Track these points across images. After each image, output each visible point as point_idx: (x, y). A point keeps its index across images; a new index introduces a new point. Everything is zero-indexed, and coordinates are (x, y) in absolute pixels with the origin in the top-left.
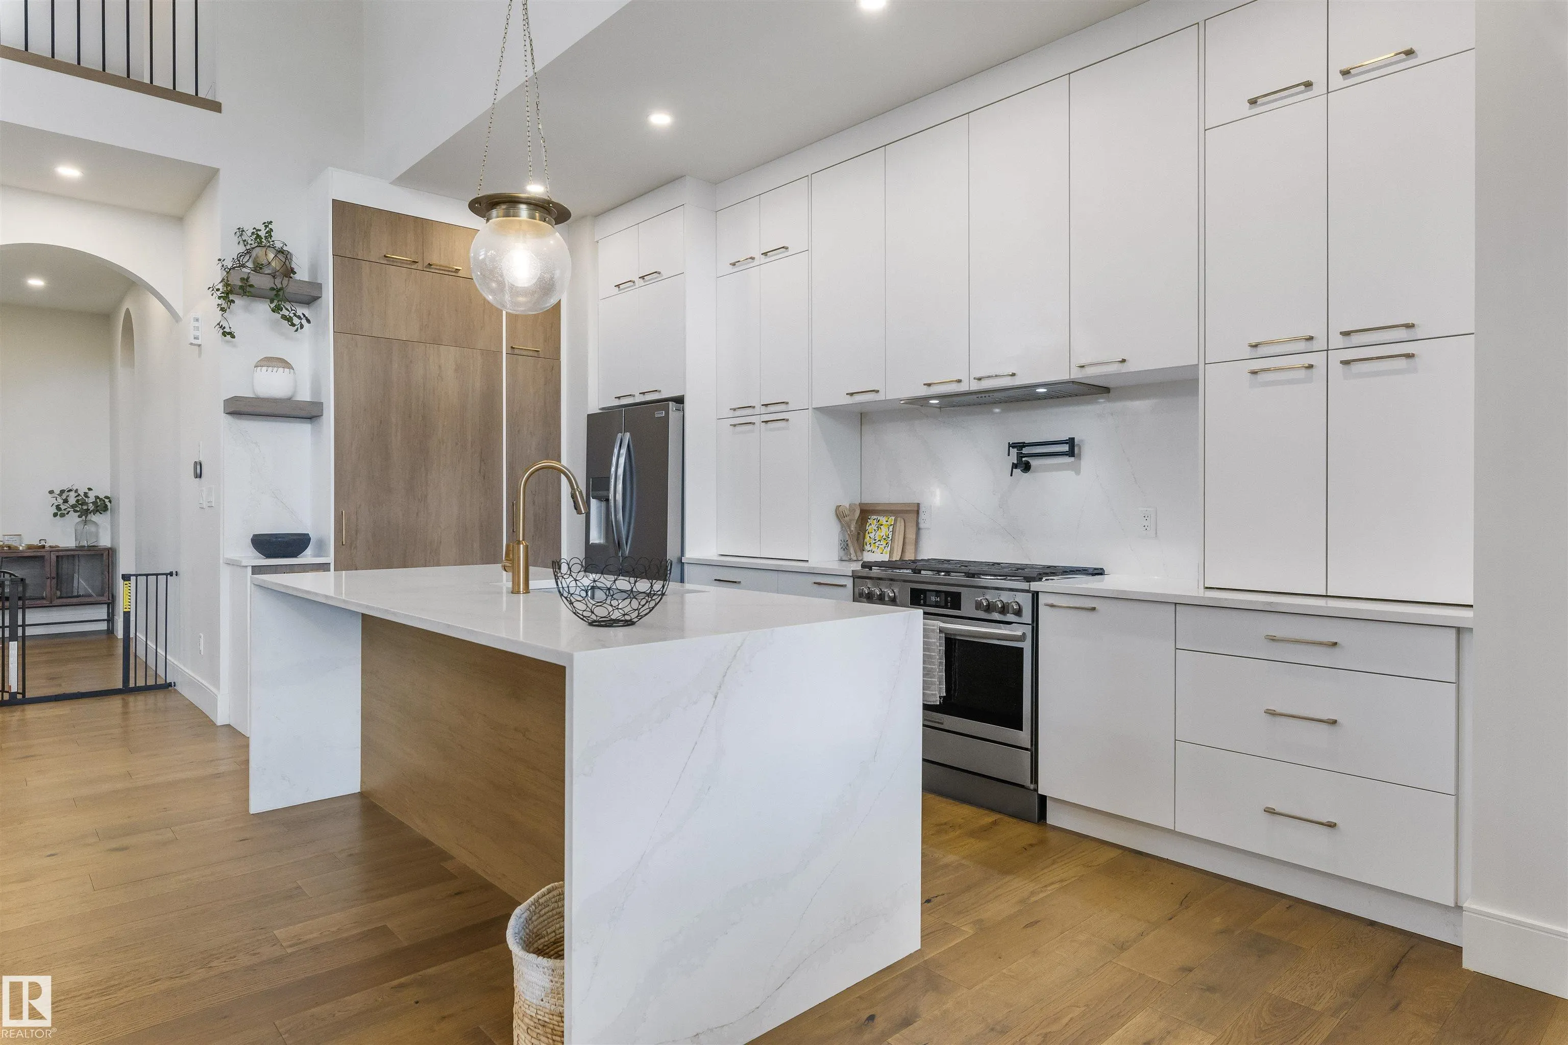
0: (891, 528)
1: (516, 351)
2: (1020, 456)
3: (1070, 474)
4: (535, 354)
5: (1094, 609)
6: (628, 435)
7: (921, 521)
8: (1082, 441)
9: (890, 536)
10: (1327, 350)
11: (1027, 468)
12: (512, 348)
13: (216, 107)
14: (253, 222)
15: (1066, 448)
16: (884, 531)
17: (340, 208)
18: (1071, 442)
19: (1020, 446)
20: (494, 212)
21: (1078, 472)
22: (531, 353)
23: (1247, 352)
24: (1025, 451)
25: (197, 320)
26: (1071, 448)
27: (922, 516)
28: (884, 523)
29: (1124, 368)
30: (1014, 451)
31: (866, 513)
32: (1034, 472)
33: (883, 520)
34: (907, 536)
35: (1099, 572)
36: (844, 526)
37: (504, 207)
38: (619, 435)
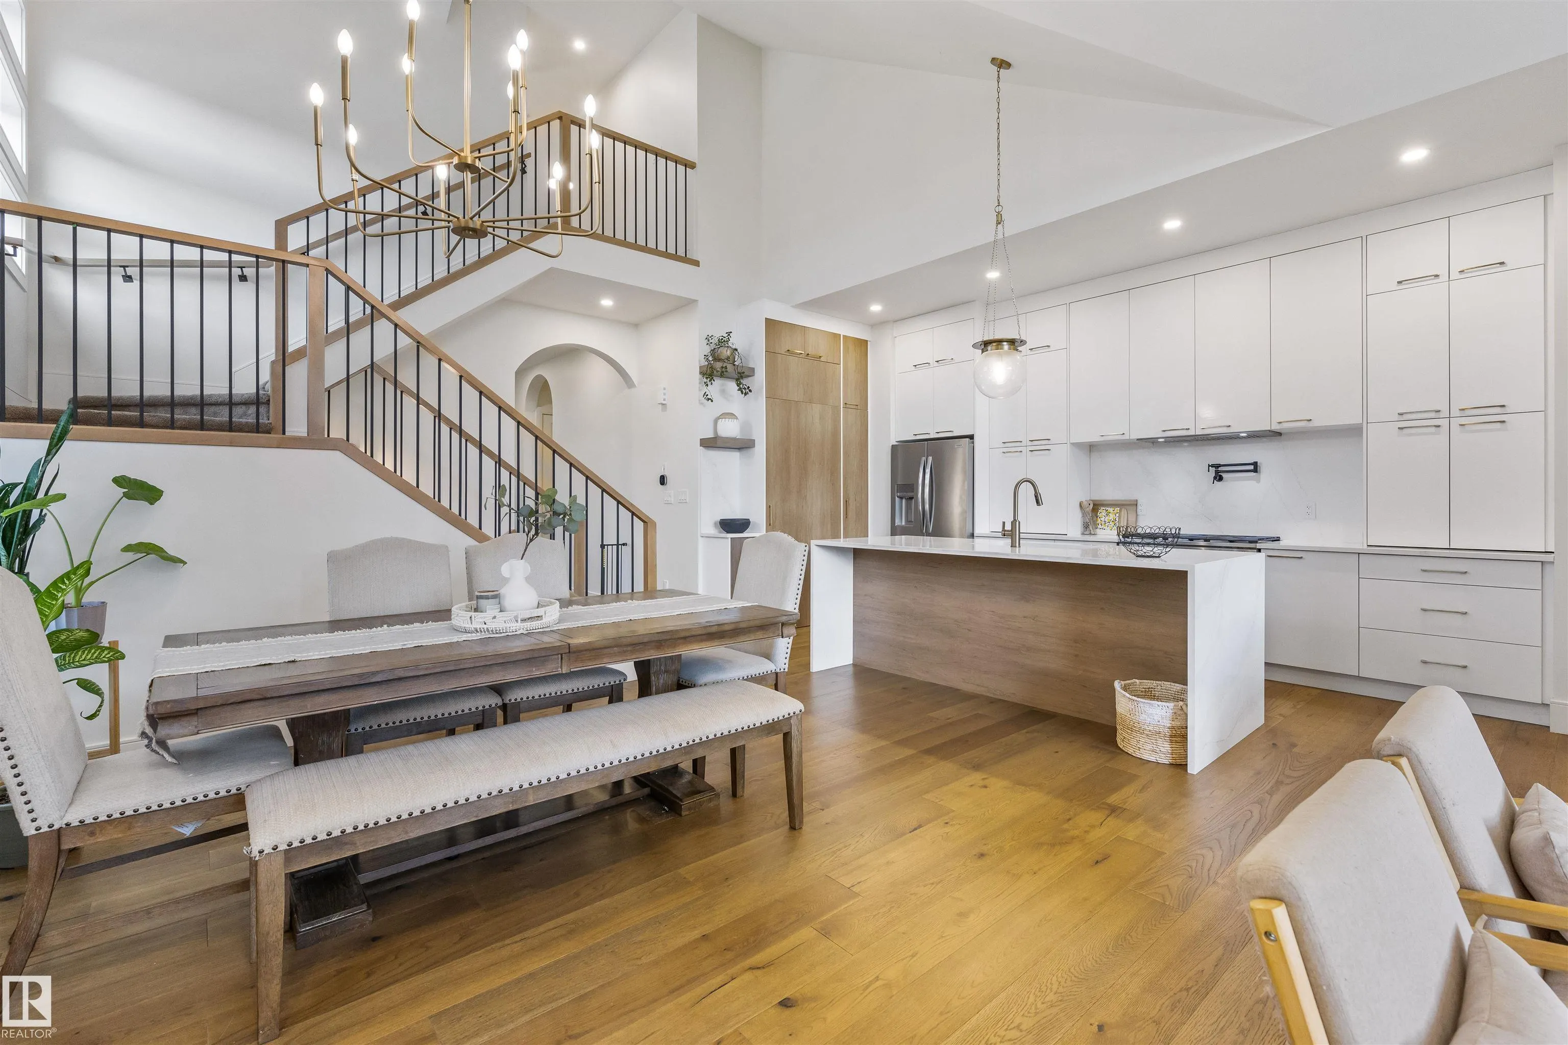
0: (1117, 515)
1: (848, 406)
2: (1217, 472)
3: (1254, 483)
4: (856, 407)
5: (1301, 558)
6: (930, 459)
7: (1138, 510)
8: (1260, 463)
9: (1117, 519)
10: (1450, 417)
11: (1221, 479)
12: (846, 404)
13: (696, 263)
14: (719, 333)
15: (1252, 467)
16: (1112, 517)
17: (770, 324)
18: (1255, 464)
19: (1217, 466)
20: (989, 348)
21: (1258, 481)
22: (854, 407)
23: (1397, 417)
24: (1220, 469)
25: (664, 389)
26: (1256, 467)
27: (1139, 507)
28: (1112, 511)
29: (1311, 424)
30: (1213, 470)
31: (1096, 506)
32: (1227, 481)
33: (1110, 510)
34: (1129, 519)
35: (1278, 539)
36: (1084, 514)
37: (994, 344)
38: (924, 459)
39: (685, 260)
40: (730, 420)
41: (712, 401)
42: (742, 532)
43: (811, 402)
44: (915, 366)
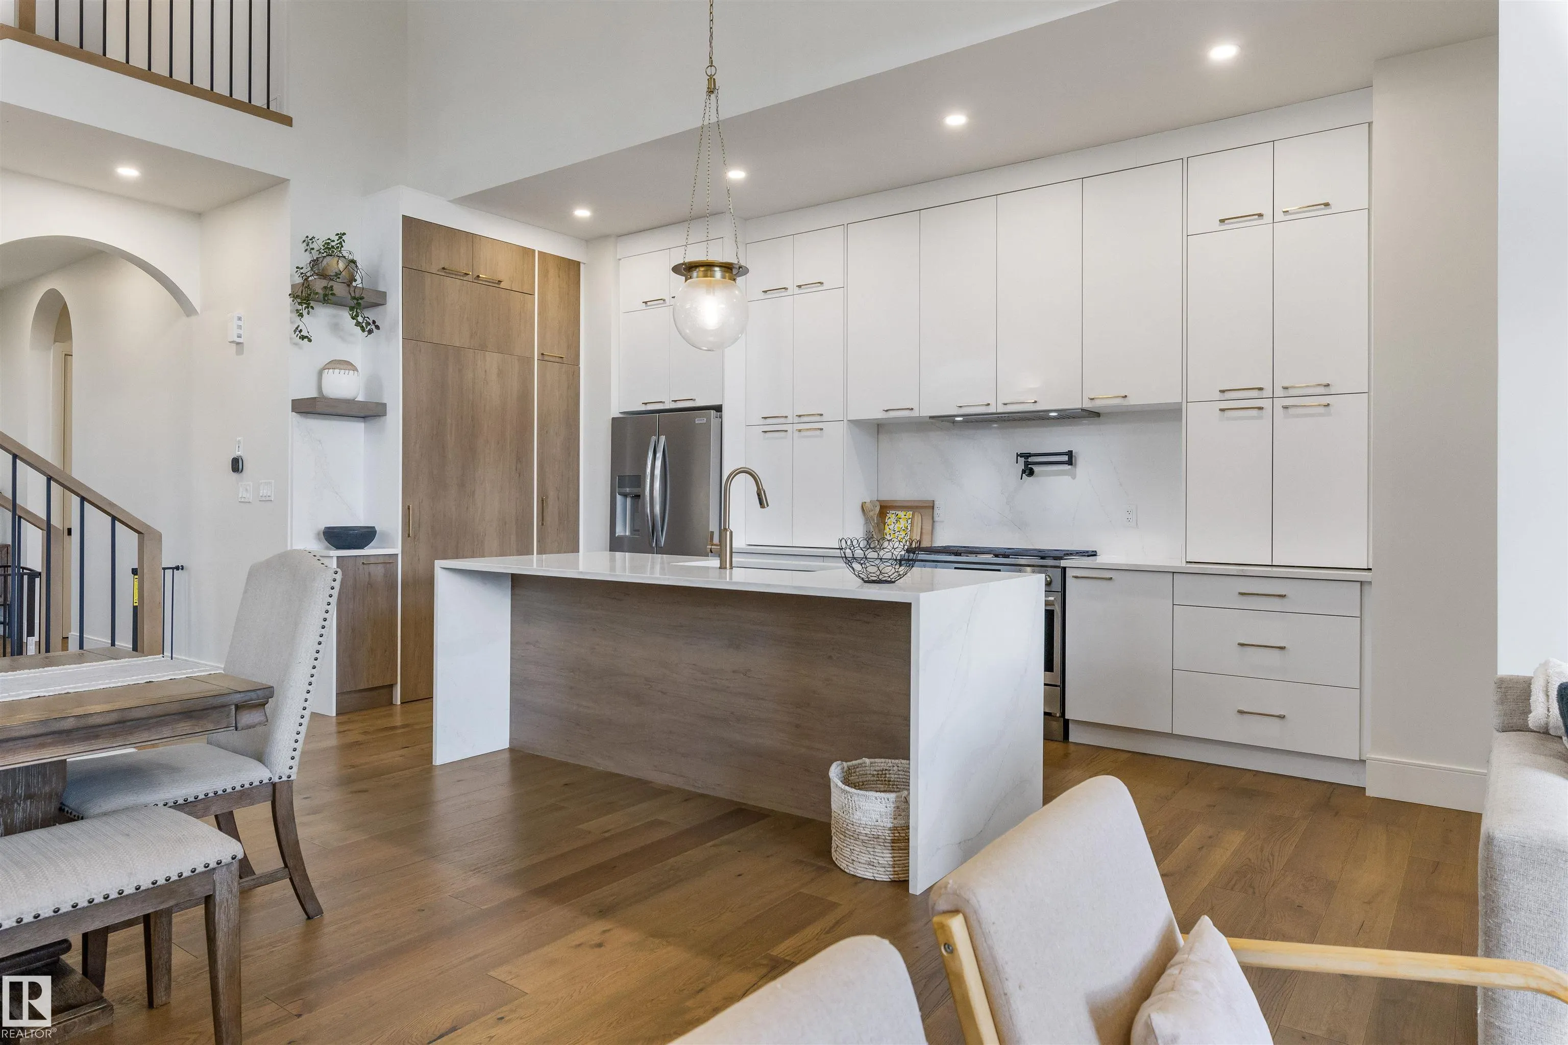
0: (909, 521)
1: (546, 358)
2: (1027, 464)
3: (1066, 479)
4: (560, 360)
5: (1111, 578)
6: (663, 439)
7: (935, 515)
8: (1076, 453)
9: (909, 528)
10: (1273, 398)
11: (1031, 473)
12: (542, 354)
13: (287, 121)
14: (324, 233)
15: (1066, 458)
16: (902, 524)
17: (409, 223)
18: (1070, 454)
19: (1026, 456)
20: (695, 274)
21: (1074, 477)
22: (557, 360)
23: (1218, 396)
24: (1030, 460)
25: (240, 319)
26: (1070, 458)
27: (936, 511)
28: (903, 516)
29: (1125, 402)
30: (1022, 460)
31: (885, 508)
32: (1037, 476)
33: (901, 514)
34: (924, 527)
35: (1094, 554)
36: (867, 520)
37: (702, 269)
38: (654, 438)
39: (266, 113)
40: (343, 371)
41: (310, 340)
42: (361, 547)
43: (483, 348)
44: (646, 303)
